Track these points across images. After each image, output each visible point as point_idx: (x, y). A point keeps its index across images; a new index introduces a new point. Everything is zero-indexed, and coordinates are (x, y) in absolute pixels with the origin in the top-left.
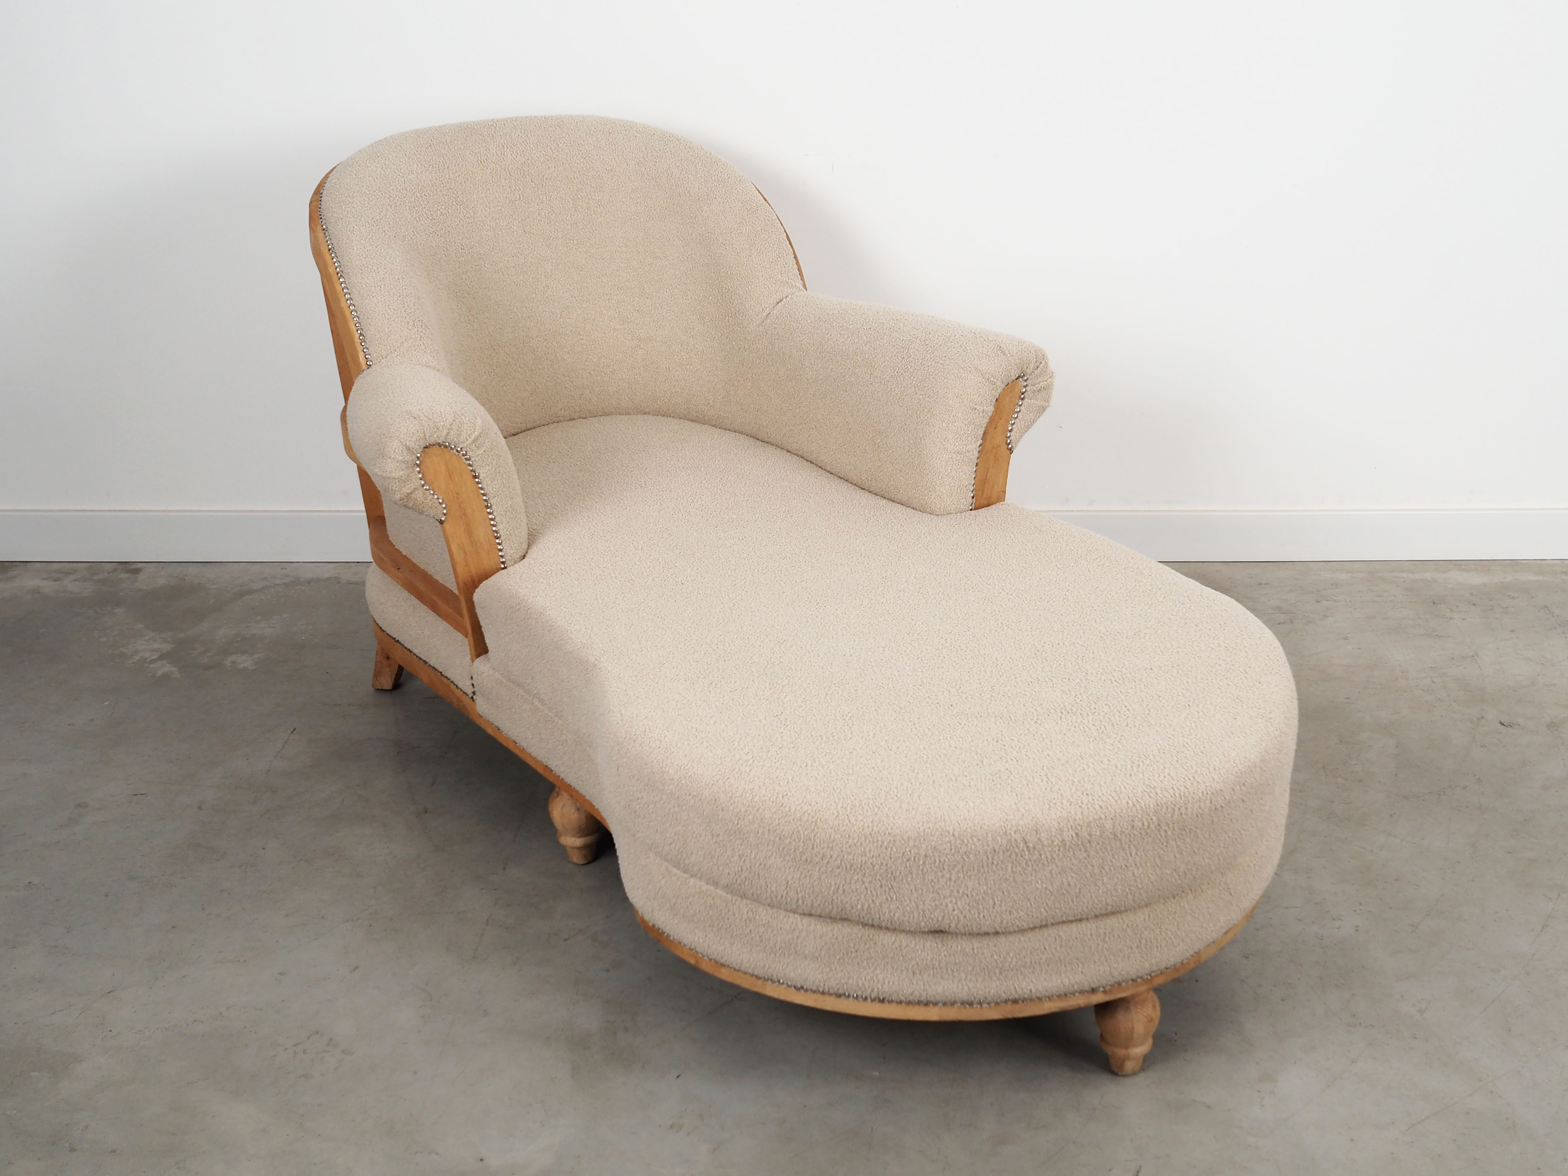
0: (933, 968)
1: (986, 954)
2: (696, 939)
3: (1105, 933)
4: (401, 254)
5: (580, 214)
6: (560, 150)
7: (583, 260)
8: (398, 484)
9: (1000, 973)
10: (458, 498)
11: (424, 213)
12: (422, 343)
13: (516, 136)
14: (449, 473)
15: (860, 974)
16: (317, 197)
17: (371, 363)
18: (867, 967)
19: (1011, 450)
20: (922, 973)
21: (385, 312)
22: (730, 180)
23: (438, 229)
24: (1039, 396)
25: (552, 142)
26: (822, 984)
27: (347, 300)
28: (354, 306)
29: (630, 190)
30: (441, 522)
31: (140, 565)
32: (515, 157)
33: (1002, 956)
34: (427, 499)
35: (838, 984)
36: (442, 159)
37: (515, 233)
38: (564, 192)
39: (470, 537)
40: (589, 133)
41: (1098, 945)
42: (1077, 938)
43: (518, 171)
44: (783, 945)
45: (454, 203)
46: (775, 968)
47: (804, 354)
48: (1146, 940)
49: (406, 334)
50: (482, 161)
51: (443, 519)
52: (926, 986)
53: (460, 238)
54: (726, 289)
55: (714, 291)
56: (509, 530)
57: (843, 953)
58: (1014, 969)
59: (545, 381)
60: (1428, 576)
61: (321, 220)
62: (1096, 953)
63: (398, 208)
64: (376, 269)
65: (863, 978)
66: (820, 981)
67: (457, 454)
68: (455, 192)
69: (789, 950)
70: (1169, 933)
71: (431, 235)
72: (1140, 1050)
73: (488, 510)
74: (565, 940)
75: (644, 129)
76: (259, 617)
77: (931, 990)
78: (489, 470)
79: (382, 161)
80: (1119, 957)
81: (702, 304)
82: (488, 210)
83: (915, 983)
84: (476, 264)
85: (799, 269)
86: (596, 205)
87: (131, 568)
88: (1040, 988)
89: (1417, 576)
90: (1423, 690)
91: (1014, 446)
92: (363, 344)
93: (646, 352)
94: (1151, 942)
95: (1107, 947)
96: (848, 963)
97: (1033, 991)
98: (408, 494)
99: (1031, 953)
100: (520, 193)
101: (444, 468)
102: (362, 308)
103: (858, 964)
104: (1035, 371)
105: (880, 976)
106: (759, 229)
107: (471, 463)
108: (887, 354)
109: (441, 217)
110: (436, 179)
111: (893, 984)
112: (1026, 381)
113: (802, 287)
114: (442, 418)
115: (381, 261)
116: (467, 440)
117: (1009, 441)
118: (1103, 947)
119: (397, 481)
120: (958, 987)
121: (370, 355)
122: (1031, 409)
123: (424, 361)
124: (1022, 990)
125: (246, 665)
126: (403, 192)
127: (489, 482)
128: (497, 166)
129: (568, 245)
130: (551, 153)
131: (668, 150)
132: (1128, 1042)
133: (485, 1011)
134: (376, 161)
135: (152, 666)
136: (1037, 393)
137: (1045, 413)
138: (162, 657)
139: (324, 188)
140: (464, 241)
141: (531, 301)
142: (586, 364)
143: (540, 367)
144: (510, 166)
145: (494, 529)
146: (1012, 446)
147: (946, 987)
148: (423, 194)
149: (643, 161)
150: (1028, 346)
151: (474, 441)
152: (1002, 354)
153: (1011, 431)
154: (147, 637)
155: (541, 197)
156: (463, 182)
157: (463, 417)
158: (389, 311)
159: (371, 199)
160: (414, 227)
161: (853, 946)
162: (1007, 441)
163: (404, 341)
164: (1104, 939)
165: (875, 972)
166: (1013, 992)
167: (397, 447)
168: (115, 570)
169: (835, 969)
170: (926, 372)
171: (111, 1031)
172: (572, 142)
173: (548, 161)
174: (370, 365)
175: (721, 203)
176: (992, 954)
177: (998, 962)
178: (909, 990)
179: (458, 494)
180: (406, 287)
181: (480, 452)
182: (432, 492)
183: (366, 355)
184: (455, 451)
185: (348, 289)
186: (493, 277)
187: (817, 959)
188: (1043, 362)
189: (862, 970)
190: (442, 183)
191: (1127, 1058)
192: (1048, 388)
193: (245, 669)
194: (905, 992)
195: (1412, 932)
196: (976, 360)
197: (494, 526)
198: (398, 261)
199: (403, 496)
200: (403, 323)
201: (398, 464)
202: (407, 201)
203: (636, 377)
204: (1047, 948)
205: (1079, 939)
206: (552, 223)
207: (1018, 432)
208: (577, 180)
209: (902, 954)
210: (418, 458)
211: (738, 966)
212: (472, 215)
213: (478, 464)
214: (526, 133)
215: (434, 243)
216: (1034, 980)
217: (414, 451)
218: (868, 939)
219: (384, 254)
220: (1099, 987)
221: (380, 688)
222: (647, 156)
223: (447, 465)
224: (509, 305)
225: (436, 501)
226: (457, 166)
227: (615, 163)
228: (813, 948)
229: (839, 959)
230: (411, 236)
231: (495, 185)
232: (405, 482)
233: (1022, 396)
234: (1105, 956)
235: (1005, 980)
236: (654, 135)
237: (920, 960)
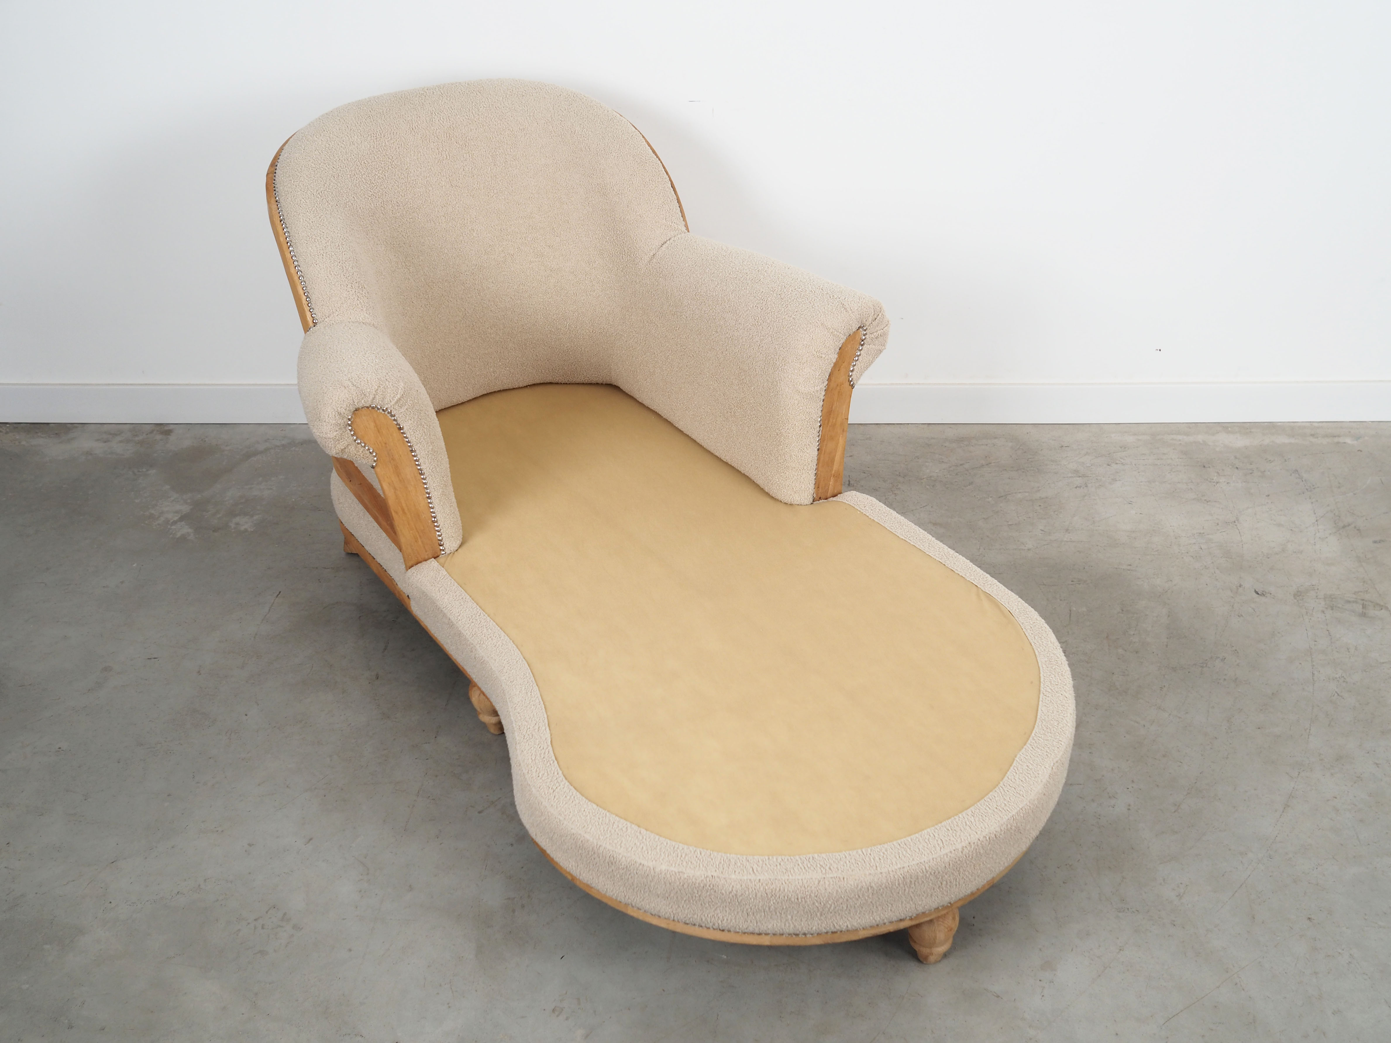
0: (764, 911)
1: (809, 902)
2: (570, 866)
3: (911, 882)
4: (342, 221)
5: (498, 168)
6: (480, 113)
7: (503, 206)
8: (333, 442)
9: (821, 915)
10: (386, 447)
11: (363, 179)
12: (359, 302)
13: (443, 103)
14: (377, 428)
15: (703, 912)
16: (273, 169)
17: (317, 321)
18: (709, 908)
19: (853, 386)
20: (755, 914)
21: (327, 278)
22: (623, 136)
23: (376, 192)
24: (877, 342)
25: (474, 108)
26: (672, 916)
27: (296, 267)
28: (301, 272)
29: (540, 146)
30: (373, 467)
31: (172, 426)
32: (442, 122)
33: (822, 904)
34: (359, 452)
35: (685, 917)
36: (379, 129)
37: (444, 187)
38: (484, 150)
39: (398, 476)
40: (505, 96)
41: (905, 890)
42: (886, 888)
43: (444, 135)
44: (639, 885)
45: (390, 167)
46: (634, 899)
47: (683, 294)
48: (946, 882)
49: (345, 296)
50: (414, 128)
51: (374, 465)
52: (759, 923)
53: (396, 197)
54: (620, 231)
55: (610, 232)
56: (431, 468)
57: (689, 897)
58: (833, 913)
59: (473, 307)
60: (1200, 438)
61: (275, 192)
62: (903, 896)
63: (340, 178)
64: (319, 239)
65: (706, 915)
66: (670, 914)
67: (383, 412)
68: (391, 157)
69: (644, 889)
70: (967, 873)
71: (370, 198)
72: (942, 949)
73: (413, 454)
74: (480, 812)
75: (552, 90)
76: (260, 479)
77: (762, 926)
78: (411, 423)
79: (327, 135)
80: (923, 896)
81: (601, 243)
82: (420, 170)
83: (749, 921)
84: (411, 217)
85: (682, 211)
86: (512, 159)
87: (164, 429)
88: (855, 924)
89: (1191, 439)
90: (1192, 557)
91: (855, 382)
92: (309, 305)
93: (557, 281)
94: (950, 882)
95: (913, 891)
96: (693, 904)
97: (849, 926)
98: (342, 450)
99: (847, 900)
100: (447, 153)
101: (372, 424)
102: (308, 274)
103: (701, 905)
104: (873, 323)
105: (719, 915)
106: (647, 180)
107: (396, 418)
108: (749, 304)
109: (378, 181)
110: (374, 148)
111: (731, 920)
112: (865, 330)
113: (684, 229)
114: (369, 385)
115: (323, 231)
116: (391, 401)
117: (851, 379)
118: (909, 891)
119: (332, 440)
120: (785, 925)
121: (315, 314)
122: (870, 353)
123: (361, 319)
124: (840, 926)
125: (246, 526)
126: (345, 162)
127: (412, 433)
128: (427, 131)
129: (489, 194)
130: (473, 117)
131: (572, 109)
132: (933, 944)
133: (410, 886)
134: (322, 135)
135: (173, 527)
136: (875, 339)
137: (882, 354)
138: (181, 519)
139: (279, 161)
140: (399, 198)
141: (460, 242)
142: (508, 291)
143: (469, 296)
144: (438, 131)
145: (419, 468)
146: (854, 383)
147: (775, 925)
148: (363, 162)
149: (550, 120)
150: (867, 302)
151: (396, 402)
152: (845, 311)
153: (852, 371)
154: (172, 499)
155: (465, 155)
156: (397, 148)
157: (387, 383)
158: (330, 276)
159: (316, 172)
160: (354, 193)
161: (696, 892)
162: (849, 379)
163: (344, 302)
164: (910, 886)
165: (716, 912)
166: (832, 928)
167: (330, 413)
168: (152, 432)
169: (683, 907)
170: (780, 324)
171: (111, 902)
172: (491, 106)
173: (470, 124)
174: (316, 323)
175: (616, 158)
176: (814, 902)
177: (819, 908)
178: (744, 926)
179: (386, 444)
180: (346, 253)
181: (402, 410)
182: (363, 445)
183: (312, 314)
184: (381, 411)
185: (296, 257)
186: (426, 226)
187: (668, 898)
188: (880, 315)
189: (705, 909)
190: (379, 151)
191: (932, 954)
192: (884, 335)
193: (246, 530)
194: (741, 927)
195: (1175, 812)
196: (822, 317)
197: (418, 465)
198: (339, 229)
199: (338, 451)
200: (342, 286)
201: (331, 427)
202: (348, 170)
203: (549, 300)
204: (861, 896)
205: (888, 888)
206: (475, 176)
207: (858, 372)
208: (495, 139)
209: (738, 900)
210: (349, 420)
211: (604, 892)
212: (406, 176)
213: (401, 420)
214: (451, 100)
215: (372, 205)
216: (850, 919)
217: (345, 415)
218: (710, 888)
219: (327, 223)
220: (907, 917)
221: (350, 552)
222: (554, 116)
223: (375, 422)
224: (441, 248)
225: (367, 452)
226: (392, 134)
227: (527, 122)
228: (664, 890)
229: (686, 900)
230: (352, 202)
231: (425, 148)
232: (339, 441)
233: (862, 343)
234: (911, 897)
235: (826, 920)
236: (560, 95)
237: (753, 906)
